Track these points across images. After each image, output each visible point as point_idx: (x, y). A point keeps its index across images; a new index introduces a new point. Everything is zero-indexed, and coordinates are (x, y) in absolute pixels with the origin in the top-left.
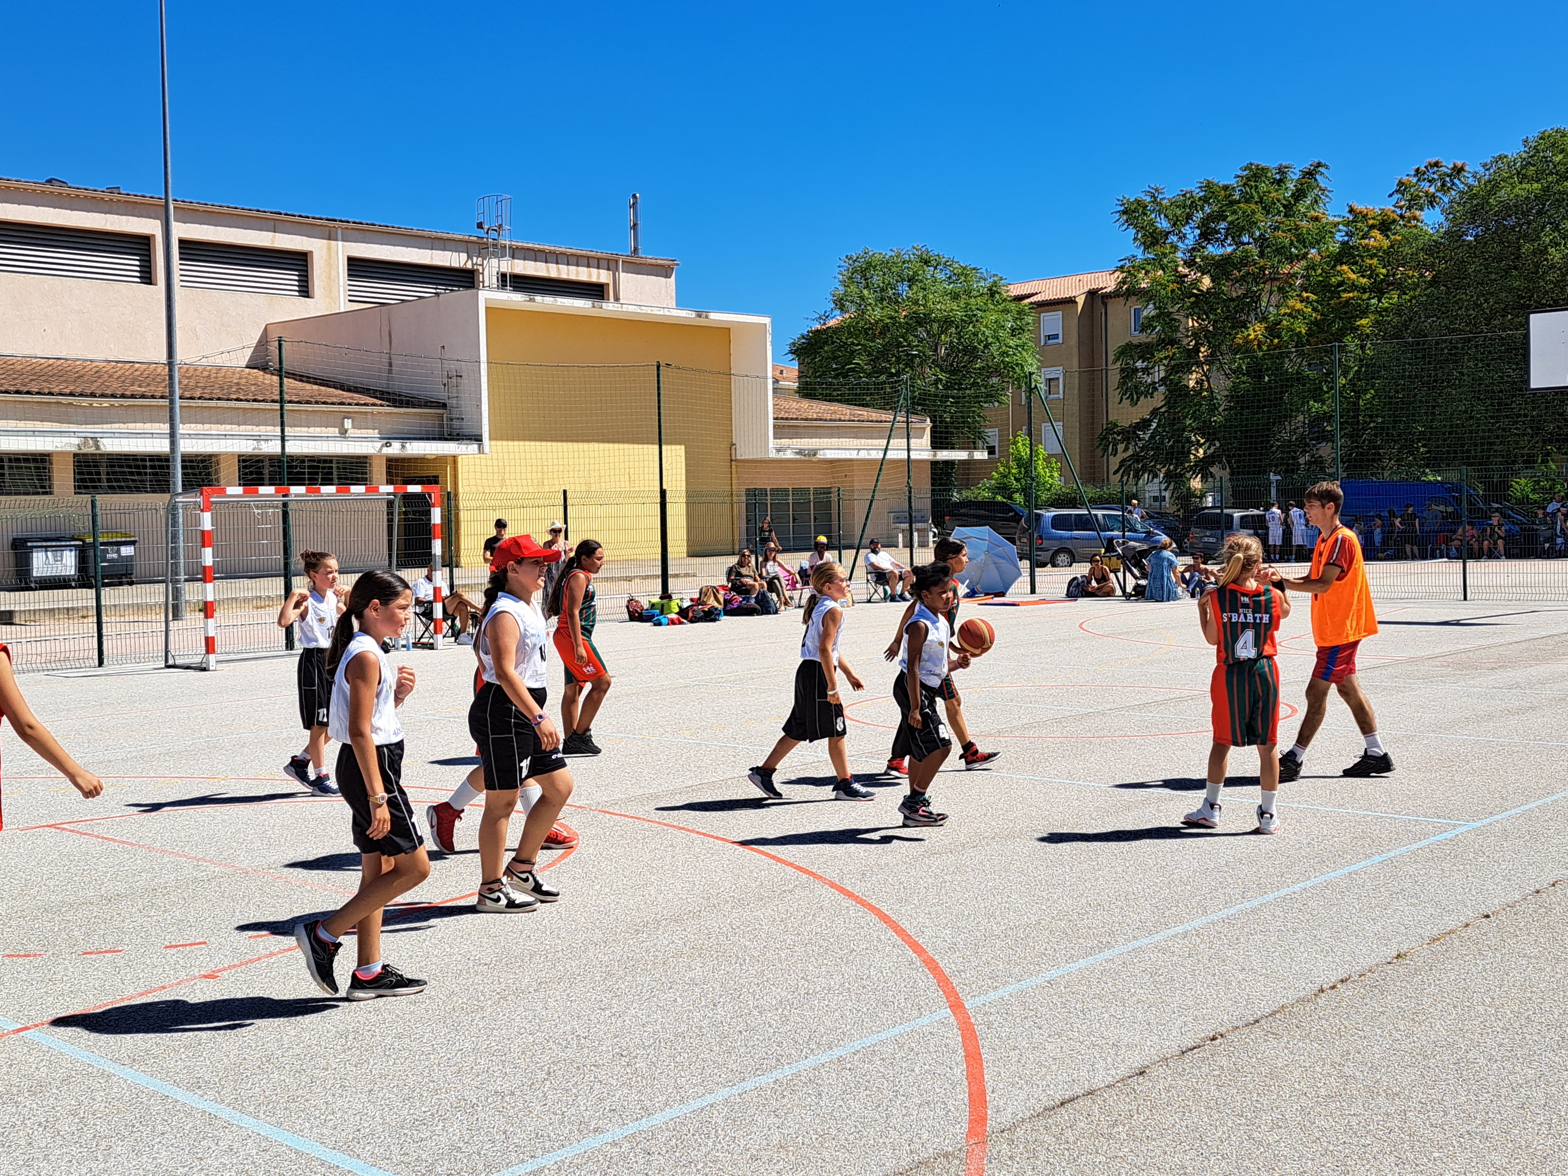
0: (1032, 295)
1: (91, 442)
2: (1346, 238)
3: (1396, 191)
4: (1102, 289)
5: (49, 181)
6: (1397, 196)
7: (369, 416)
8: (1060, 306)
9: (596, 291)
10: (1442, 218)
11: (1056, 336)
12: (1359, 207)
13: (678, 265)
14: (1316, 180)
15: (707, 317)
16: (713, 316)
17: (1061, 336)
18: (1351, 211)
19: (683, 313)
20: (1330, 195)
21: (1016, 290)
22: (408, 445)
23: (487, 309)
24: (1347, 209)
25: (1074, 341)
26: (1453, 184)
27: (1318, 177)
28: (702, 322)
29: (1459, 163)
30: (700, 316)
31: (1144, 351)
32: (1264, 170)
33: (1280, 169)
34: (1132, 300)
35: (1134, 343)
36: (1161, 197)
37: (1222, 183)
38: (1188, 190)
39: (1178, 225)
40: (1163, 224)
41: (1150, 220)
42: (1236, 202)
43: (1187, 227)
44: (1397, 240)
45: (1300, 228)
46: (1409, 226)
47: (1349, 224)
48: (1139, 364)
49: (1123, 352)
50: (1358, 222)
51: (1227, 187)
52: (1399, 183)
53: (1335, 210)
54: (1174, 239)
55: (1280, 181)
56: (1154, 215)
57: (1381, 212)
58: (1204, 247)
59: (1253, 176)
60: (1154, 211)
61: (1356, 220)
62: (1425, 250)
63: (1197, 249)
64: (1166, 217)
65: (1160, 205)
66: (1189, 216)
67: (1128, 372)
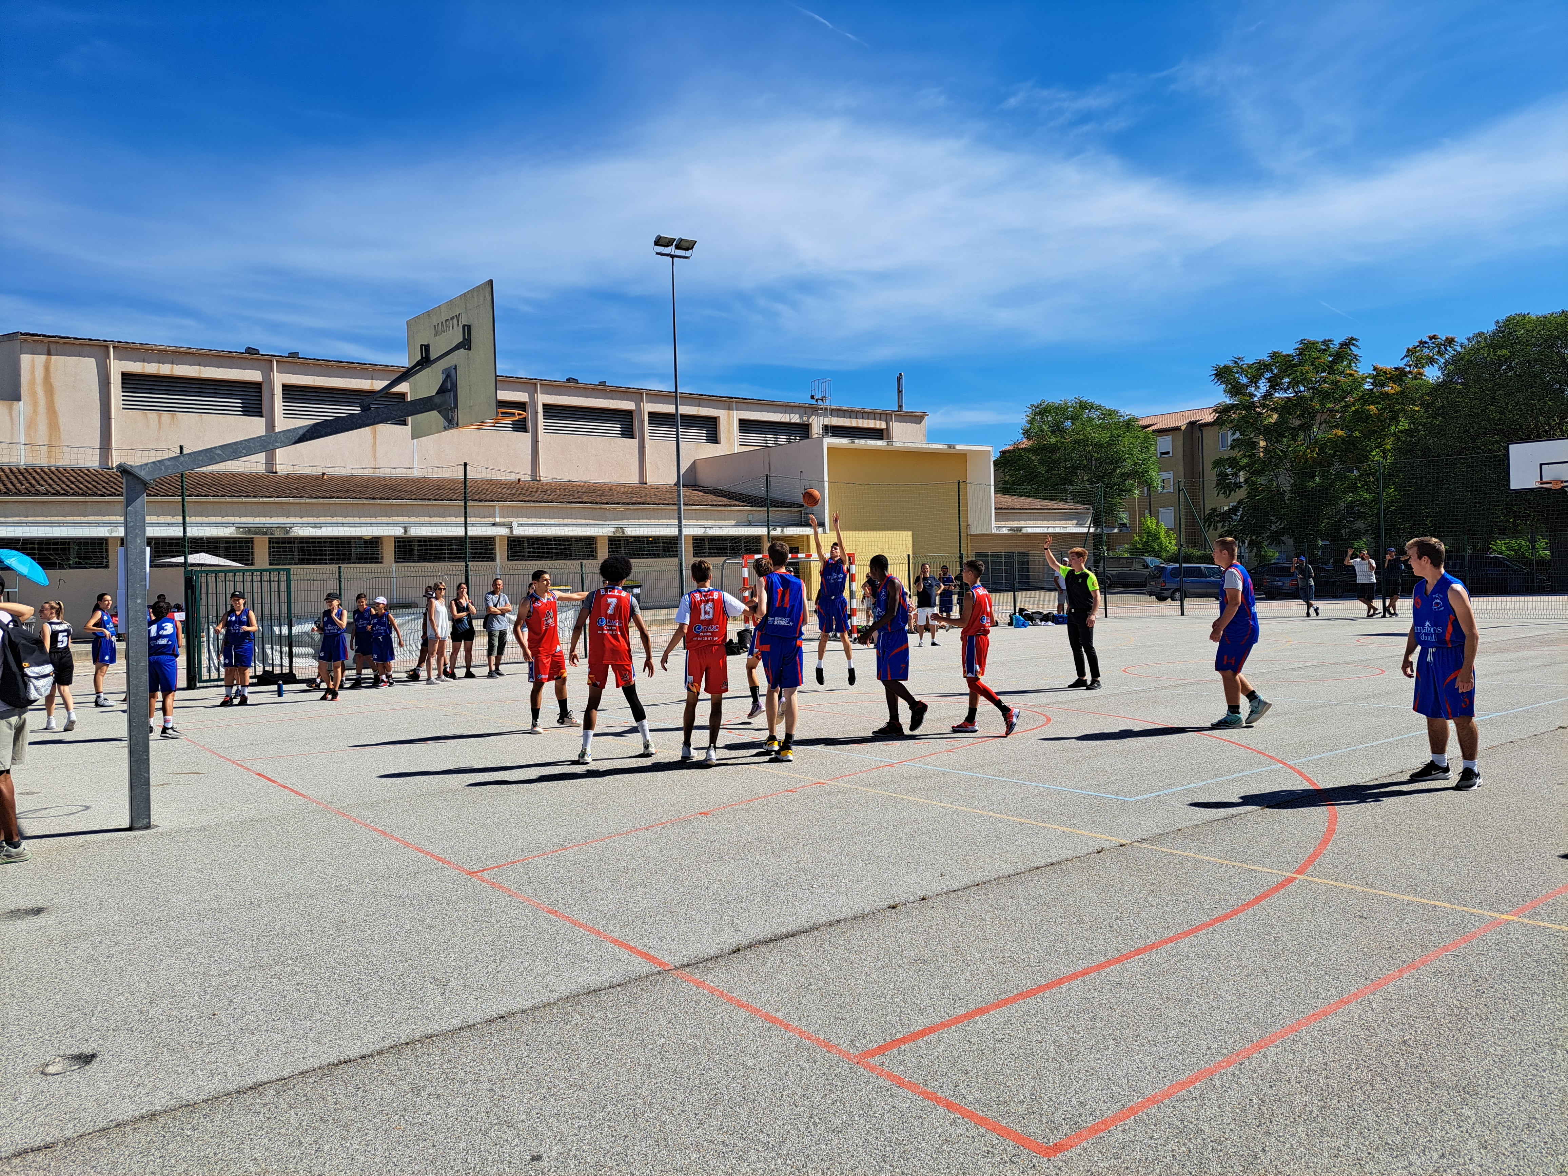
0: (1153, 425)
1: (618, 530)
2: (1372, 387)
3: (1406, 356)
4: (1199, 421)
6: (1406, 359)
8: (1170, 432)
9: (883, 434)
10: (1439, 374)
11: (1168, 453)
12: (1380, 366)
14: (1350, 349)
15: (954, 447)
16: (957, 447)
17: (1171, 453)
18: (1375, 369)
19: (938, 446)
20: (1360, 359)
21: (1143, 422)
23: (828, 448)
24: (1372, 368)
25: (1180, 456)
26: (1446, 350)
27: (1352, 347)
28: (952, 451)
29: (1450, 336)
30: (950, 447)
31: (1233, 462)
32: (1313, 344)
33: (1324, 342)
34: (1216, 428)
35: (1226, 457)
36: (1242, 363)
37: (1285, 353)
38: (1262, 358)
39: (1254, 381)
40: (1244, 380)
41: (1235, 378)
42: (1295, 365)
43: (1260, 382)
44: (1407, 388)
45: (1339, 381)
46: (1416, 378)
47: (1374, 377)
48: (1229, 471)
49: (1218, 463)
50: (1380, 376)
51: (1288, 355)
52: (1408, 349)
53: (1364, 368)
54: (1251, 390)
55: (1325, 350)
56: (1237, 375)
57: (1396, 369)
58: (1272, 394)
59: (1306, 347)
60: (1237, 373)
61: (1378, 375)
62: (1428, 394)
63: (1268, 395)
64: (1246, 376)
65: (1241, 368)
66: (1262, 375)
67: (1223, 476)
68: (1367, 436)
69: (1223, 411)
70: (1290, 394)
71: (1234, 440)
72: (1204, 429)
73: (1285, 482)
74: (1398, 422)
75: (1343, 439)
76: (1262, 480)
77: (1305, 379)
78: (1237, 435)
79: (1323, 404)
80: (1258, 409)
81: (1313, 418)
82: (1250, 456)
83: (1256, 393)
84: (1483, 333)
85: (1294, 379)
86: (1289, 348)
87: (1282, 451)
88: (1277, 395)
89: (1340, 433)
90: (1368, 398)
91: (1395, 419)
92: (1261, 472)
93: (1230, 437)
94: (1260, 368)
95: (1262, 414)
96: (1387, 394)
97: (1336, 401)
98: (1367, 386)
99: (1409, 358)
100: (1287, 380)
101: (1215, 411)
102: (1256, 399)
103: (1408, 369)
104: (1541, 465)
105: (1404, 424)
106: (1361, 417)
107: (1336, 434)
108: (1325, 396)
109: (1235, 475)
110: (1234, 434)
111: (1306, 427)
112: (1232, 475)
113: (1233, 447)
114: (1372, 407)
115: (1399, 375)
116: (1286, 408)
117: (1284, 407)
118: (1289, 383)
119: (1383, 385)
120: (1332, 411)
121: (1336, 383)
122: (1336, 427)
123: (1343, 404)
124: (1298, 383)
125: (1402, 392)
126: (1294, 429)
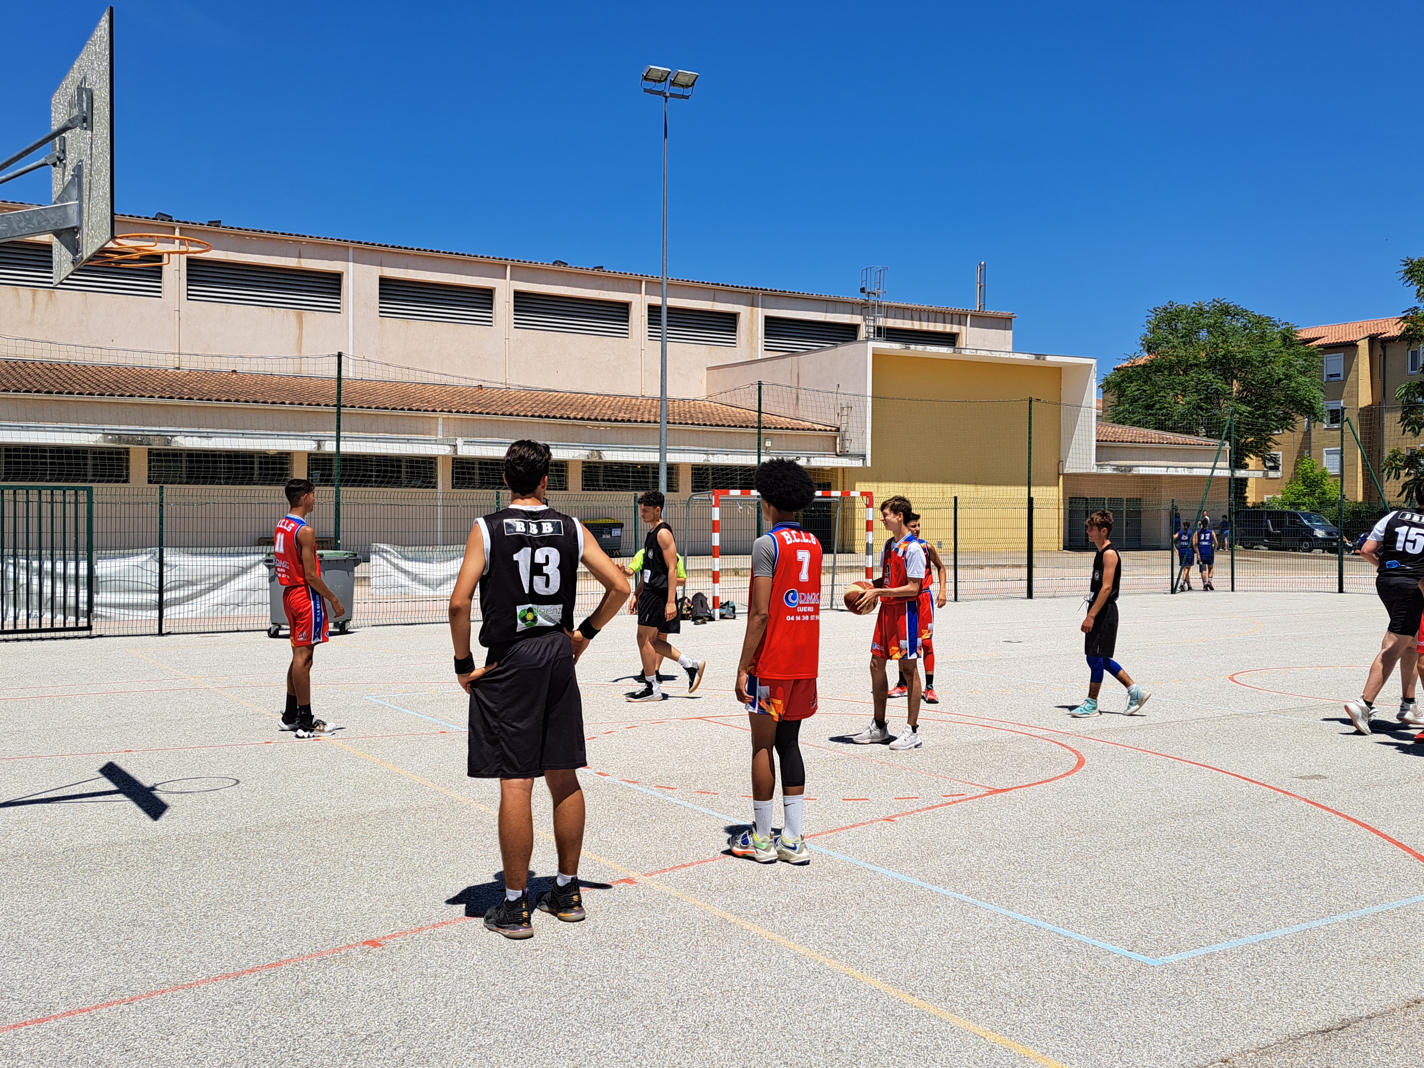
0: (1317, 339)
1: (596, 453)
5: (555, 263)
7: (784, 437)
8: (1342, 349)
9: (950, 339)
11: (1338, 375)
13: (1015, 317)
15: (1044, 359)
16: (1049, 358)
17: (1342, 375)
19: (1025, 357)
21: (1305, 335)
22: (812, 459)
23: (873, 355)
28: (1039, 363)
30: (1038, 359)
34: (1405, 343)
67: (1411, 407)
69: (1413, 320)
72: (1390, 344)
101: (1404, 320)
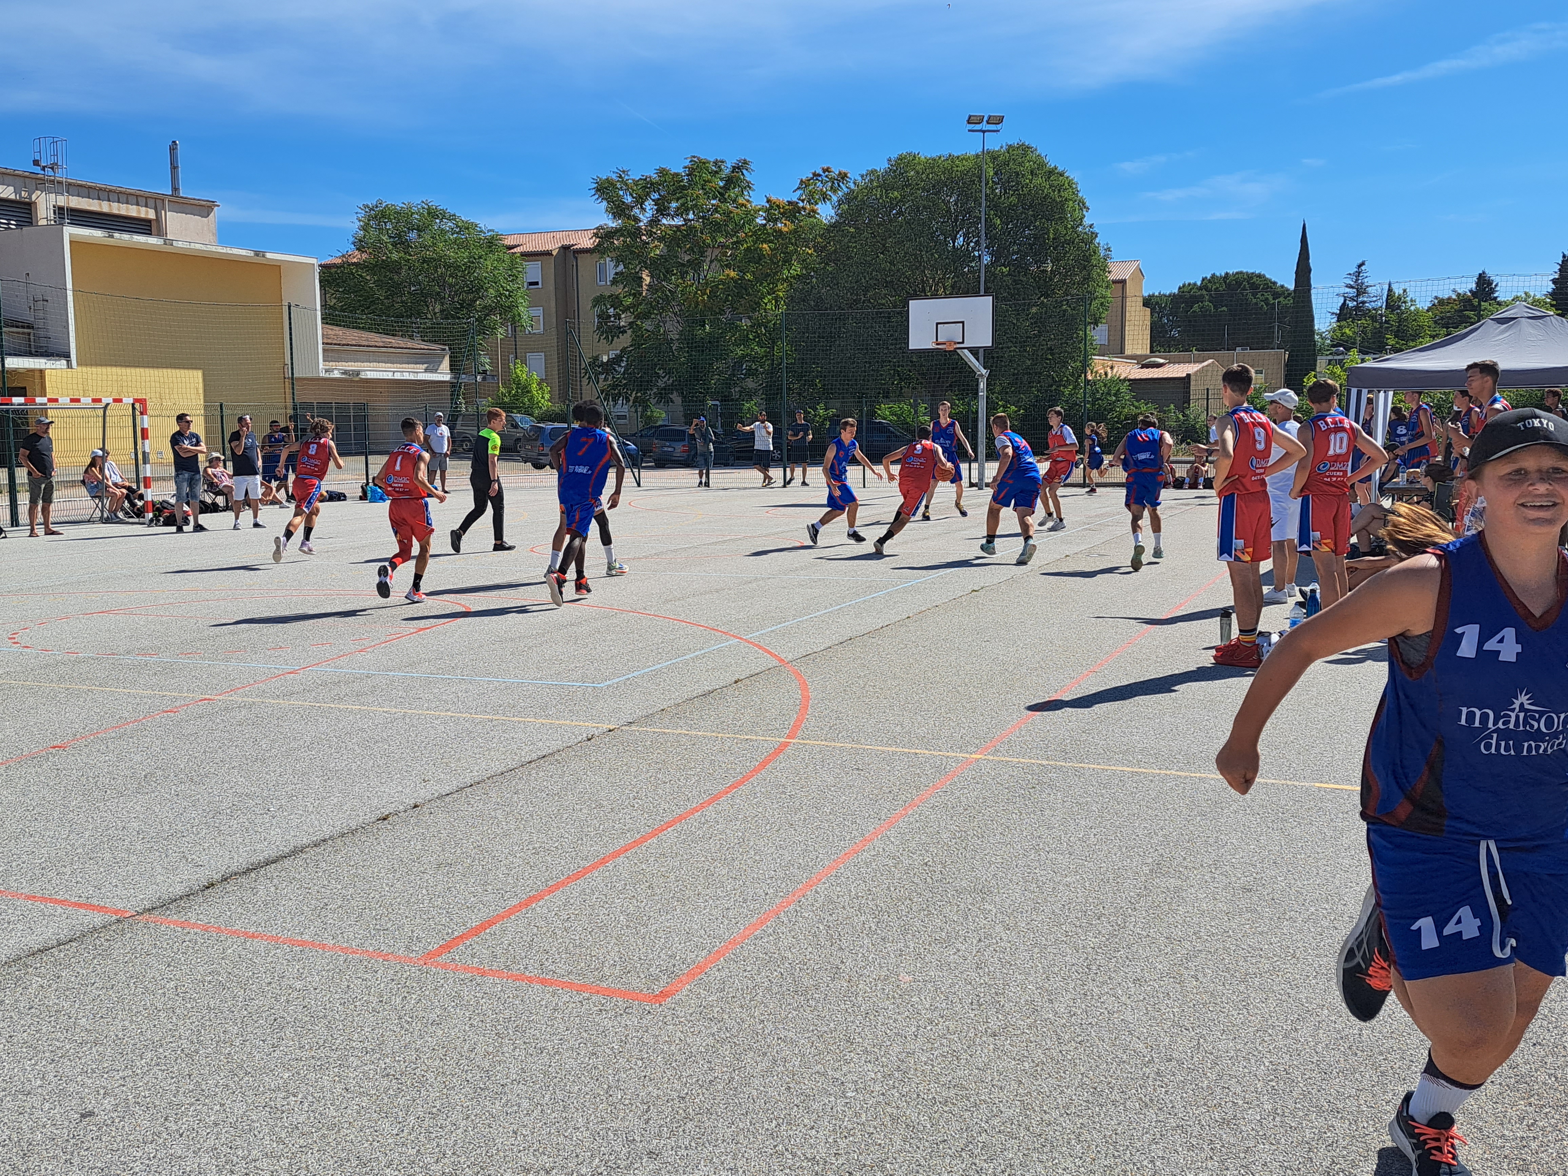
0: (517, 246)
2: (764, 222)
3: (798, 188)
4: (573, 245)
6: (799, 192)
9: (146, 226)
10: (832, 213)
11: (537, 283)
12: (773, 198)
14: (743, 174)
15: (264, 256)
16: (269, 255)
17: (540, 283)
18: (768, 201)
19: (243, 252)
20: (753, 187)
21: (508, 241)
23: (71, 243)
24: (765, 200)
25: (552, 288)
26: (839, 186)
27: (745, 171)
28: (260, 260)
29: (843, 171)
30: (257, 255)
31: (615, 301)
32: (704, 163)
33: (716, 163)
34: (596, 256)
35: (607, 294)
36: (627, 177)
37: (673, 171)
38: (648, 174)
39: (640, 201)
40: (629, 199)
41: (618, 196)
42: (684, 188)
43: (646, 203)
44: (801, 227)
45: (731, 212)
46: (809, 216)
47: (767, 211)
48: (611, 311)
49: (598, 301)
50: (773, 209)
51: (677, 174)
52: (802, 181)
53: (757, 199)
54: (636, 211)
55: (716, 172)
56: (621, 193)
57: (790, 203)
58: (659, 221)
59: (697, 167)
60: (621, 189)
61: (771, 207)
62: (821, 236)
63: (654, 222)
64: (631, 195)
65: (626, 185)
66: (648, 194)
67: (604, 317)
68: (761, 278)
69: (605, 236)
70: (678, 221)
71: (616, 274)
72: (580, 256)
73: (673, 328)
74: (791, 265)
75: (735, 282)
76: (647, 325)
77: (696, 205)
78: (621, 267)
79: (714, 239)
80: (644, 238)
81: (702, 253)
82: (634, 295)
83: (641, 216)
84: (876, 170)
85: (683, 205)
86: (678, 166)
87: (669, 290)
88: (664, 221)
89: (733, 274)
90: (760, 234)
91: (787, 262)
92: (646, 316)
93: (611, 269)
94: (646, 187)
95: (648, 243)
96: (780, 231)
97: (727, 235)
98: (760, 221)
99: (802, 192)
100: (674, 205)
101: (596, 235)
102: (642, 224)
103: (801, 204)
104: (937, 324)
105: (796, 269)
106: (753, 257)
107: (728, 275)
108: (717, 227)
109: (618, 317)
110: (616, 266)
111: (696, 265)
112: (614, 316)
113: (614, 282)
114: (765, 246)
115: (792, 211)
116: (675, 239)
117: (674, 238)
118: (678, 208)
119: (775, 221)
120: (723, 246)
121: (728, 214)
122: (728, 266)
123: (735, 239)
124: (687, 210)
125: (795, 231)
126: (683, 265)
